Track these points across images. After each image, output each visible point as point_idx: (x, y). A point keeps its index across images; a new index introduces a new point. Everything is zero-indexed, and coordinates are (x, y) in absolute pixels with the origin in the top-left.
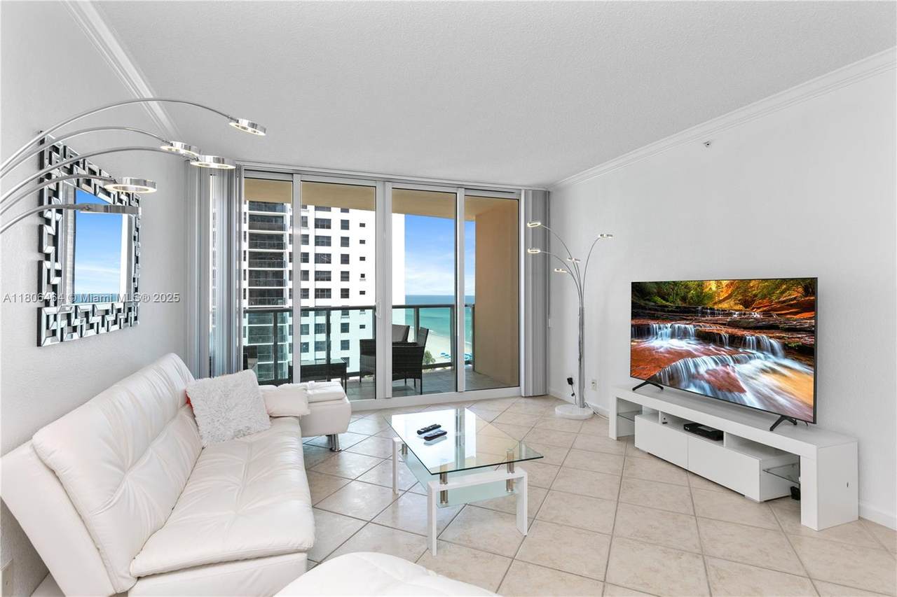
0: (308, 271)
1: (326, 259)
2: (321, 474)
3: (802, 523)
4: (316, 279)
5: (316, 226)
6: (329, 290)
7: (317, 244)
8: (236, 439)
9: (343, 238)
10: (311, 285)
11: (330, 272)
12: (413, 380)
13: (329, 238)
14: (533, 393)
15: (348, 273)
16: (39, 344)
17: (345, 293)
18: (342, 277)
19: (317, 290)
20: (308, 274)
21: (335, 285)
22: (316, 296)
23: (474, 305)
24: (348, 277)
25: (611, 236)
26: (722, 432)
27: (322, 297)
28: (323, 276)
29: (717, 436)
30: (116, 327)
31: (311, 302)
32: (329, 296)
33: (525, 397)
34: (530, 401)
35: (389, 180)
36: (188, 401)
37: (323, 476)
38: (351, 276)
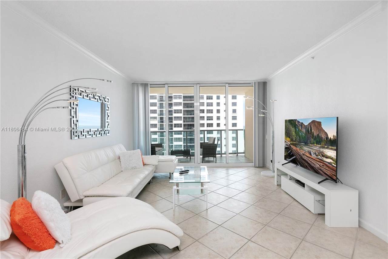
0: (204, 117)
1: (210, 111)
2: (161, 184)
3: (326, 224)
4: (207, 120)
5: (207, 99)
6: (212, 124)
7: (207, 106)
8: (132, 170)
9: (217, 103)
10: (205, 122)
11: (212, 117)
12: (213, 158)
13: (212, 103)
14: (258, 165)
15: (219, 117)
16: (71, 139)
17: (218, 125)
18: (217, 119)
19: (208, 124)
20: (204, 118)
21: (215, 122)
22: (207, 126)
23: (245, 130)
24: (220, 119)
25: (276, 100)
26: (304, 184)
27: (210, 126)
28: (210, 118)
29: (303, 185)
30: (100, 135)
31: (205, 128)
32: (212, 126)
33: (255, 167)
34: (256, 168)
35: (198, 84)
36: (119, 158)
37: (161, 185)
38: (221, 118)
